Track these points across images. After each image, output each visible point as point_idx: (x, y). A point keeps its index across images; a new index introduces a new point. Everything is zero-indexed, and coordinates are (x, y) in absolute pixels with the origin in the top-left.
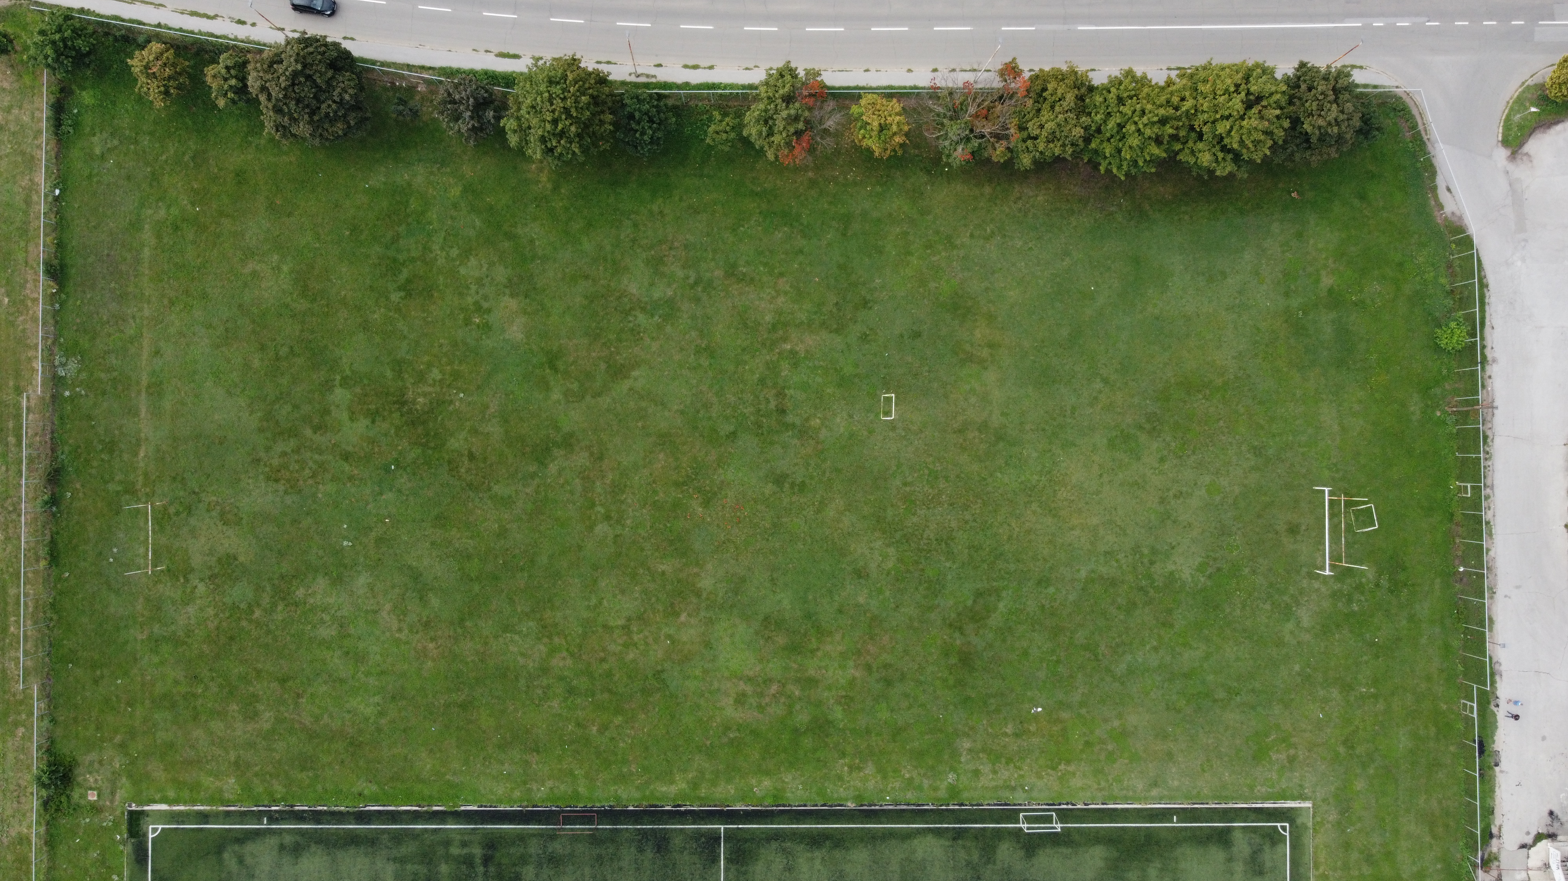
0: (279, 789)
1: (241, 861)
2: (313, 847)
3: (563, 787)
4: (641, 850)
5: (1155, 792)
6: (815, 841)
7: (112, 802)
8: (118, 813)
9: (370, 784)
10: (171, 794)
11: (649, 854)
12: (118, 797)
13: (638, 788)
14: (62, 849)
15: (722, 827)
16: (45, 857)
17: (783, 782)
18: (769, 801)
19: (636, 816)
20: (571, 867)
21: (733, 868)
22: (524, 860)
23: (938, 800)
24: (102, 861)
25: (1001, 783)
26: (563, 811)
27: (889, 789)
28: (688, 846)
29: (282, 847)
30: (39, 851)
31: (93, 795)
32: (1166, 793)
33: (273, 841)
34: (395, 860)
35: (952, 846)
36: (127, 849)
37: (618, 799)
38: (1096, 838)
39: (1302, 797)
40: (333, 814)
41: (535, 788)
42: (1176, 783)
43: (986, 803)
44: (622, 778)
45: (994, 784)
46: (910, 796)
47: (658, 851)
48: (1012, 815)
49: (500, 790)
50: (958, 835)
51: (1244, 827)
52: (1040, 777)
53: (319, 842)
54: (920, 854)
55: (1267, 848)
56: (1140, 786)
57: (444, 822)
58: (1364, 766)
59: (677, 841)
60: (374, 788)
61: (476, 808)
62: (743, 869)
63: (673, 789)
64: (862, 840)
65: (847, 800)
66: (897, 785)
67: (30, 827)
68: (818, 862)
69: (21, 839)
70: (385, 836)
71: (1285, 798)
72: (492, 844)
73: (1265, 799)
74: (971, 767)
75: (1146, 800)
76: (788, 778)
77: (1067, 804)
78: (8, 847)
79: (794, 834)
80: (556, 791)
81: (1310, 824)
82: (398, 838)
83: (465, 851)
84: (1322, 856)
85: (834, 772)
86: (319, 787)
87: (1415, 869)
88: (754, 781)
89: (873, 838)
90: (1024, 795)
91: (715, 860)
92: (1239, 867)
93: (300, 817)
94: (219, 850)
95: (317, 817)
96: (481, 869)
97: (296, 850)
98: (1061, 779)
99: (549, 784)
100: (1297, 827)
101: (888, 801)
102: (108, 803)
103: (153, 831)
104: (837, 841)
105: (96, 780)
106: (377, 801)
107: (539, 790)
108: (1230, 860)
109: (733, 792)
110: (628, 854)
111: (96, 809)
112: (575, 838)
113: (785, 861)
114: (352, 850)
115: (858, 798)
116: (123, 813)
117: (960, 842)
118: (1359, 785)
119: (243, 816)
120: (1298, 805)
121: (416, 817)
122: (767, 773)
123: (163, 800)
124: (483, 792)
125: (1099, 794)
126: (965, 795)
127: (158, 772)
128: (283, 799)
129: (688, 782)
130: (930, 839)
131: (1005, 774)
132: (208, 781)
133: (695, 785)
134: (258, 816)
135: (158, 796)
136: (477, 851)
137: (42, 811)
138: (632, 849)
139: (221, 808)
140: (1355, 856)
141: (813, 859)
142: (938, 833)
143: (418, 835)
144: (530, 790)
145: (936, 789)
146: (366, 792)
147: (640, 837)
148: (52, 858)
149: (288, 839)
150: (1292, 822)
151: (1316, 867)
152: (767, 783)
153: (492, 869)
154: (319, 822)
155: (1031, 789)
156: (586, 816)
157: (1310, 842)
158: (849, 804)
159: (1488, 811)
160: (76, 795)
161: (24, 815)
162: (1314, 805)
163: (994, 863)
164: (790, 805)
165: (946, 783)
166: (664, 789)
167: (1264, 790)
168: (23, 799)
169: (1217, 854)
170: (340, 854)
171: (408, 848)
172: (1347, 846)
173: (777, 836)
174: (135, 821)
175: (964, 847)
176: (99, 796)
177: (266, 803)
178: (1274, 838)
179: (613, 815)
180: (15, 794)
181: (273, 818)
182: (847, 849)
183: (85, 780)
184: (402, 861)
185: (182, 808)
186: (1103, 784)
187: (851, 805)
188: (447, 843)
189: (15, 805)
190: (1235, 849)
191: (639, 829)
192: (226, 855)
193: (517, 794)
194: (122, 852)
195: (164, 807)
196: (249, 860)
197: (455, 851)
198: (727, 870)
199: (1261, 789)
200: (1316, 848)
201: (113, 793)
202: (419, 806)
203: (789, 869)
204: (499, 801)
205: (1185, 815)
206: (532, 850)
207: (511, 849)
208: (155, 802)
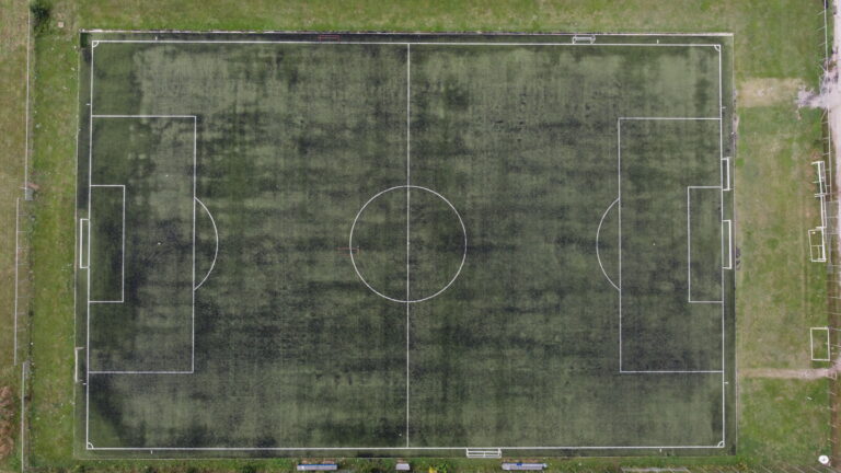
0: (164, 21)
1: (143, 60)
2: (183, 53)
3: (321, 21)
4: (364, 56)
5: (646, 27)
6: (460, 51)
7: (71, 28)
8: (75, 34)
9: (214, 19)
10: (104, 24)
11: (368, 57)
12: (75, 25)
13: (362, 22)
14: (44, 54)
15: (409, 44)
16: (34, 59)
17: (442, 19)
18: (435, 29)
19: (361, 37)
20: (325, 65)
21: (415, 66)
22: (299, 60)
23: (527, 30)
24: (66, 60)
25: (562, 21)
26: (321, 34)
27: (500, 24)
28: (389, 54)
29: (166, 53)
30: (31, 52)
31: (61, 24)
32: (653, 27)
33: (161, 49)
34: (228, 60)
35: (535, 55)
36: (80, 54)
37: (352, 28)
38: (615, 51)
39: (728, 31)
40: (194, 35)
41: (305, 21)
42: (658, 22)
43: (554, 32)
44: (353, 17)
45: (558, 21)
46: (512, 28)
47: (373, 56)
48: (568, 38)
49: (287, 22)
50: (538, 49)
51: (696, 47)
52: (583, 18)
53: (186, 50)
54: (517, 60)
55: (709, 58)
56: (638, 23)
57: (255, 40)
58: (762, 14)
59: (384, 51)
60: (217, 21)
61: (273, 32)
62: (420, 67)
63: (382, 23)
64: (485, 51)
65: (477, 30)
66: (505, 21)
67: (26, 42)
68: (461, 63)
69: (21, 48)
70: (223, 47)
71: (718, 31)
72: (281, 52)
73: (707, 31)
74: (545, 12)
75: (642, 31)
76: (445, 17)
77: (599, 33)
78: (14, 53)
79: (448, 47)
80: (317, 23)
81: (732, 46)
82: (230, 48)
83: (268, 55)
84: (739, 63)
85: (470, 15)
86: (186, 20)
87: (790, 70)
88: (426, 19)
89: (492, 50)
90: (575, 28)
91: (405, 61)
92: (693, 69)
93: (175, 36)
94: (131, 54)
95: (185, 36)
96: (275, 65)
97: (174, 55)
98: (595, 19)
99: (313, 19)
100: (725, 47)
101: (500, 30)
102: (69, 29)
103: (94, 43)
104: (473, 52)
105: (63, 16)
106: (218, 28)
107: (307, 22)
108: (688, 64)
109: (414, 24)
110: (357, 57)
111: (62, 32)
112: (327, 47)
113: (443, 62)
114: (204, 54)
115: (483, 29)
116: (77, 33)
117: (539, 53)
118: (759, 24)
119: (144, 36)
120: (725, 35)
121: (240, 37)
122: (433, 15)
123: (101, 27)
124: (277, 23)
125: (616, 28)
126: (542, 28)
127: (98, 13)
128: (166, 27)
129: (390, 19)
130: (523, 51)
131: (565, 16)
132: (125, 17)
133: (393, 20)
134: (152, 36)
135: (97, 25)
136: (274, 56)
137: (33, 32)
138: (359, 55)
139: (132, 32)
140: (757, 63)
141: (458, 61)
142: (528, 48)
143: (241, 47)
144: (303, 23)
145: (526, 24)
146: (212, 23)
147: (363, 49)
148: (38, 59)
149: (169, 49)
150: (722, 44)
151: (736, 68)
152: (433, 20)
153: (282, 65)
154: (186, 39)
155: (578, 25)
156: (334, 36)
157: (732, 56)
159: (831, 39)
160: (52, 25)
161: (23, 35)
162: (734, 35)
163: (558, 65)
164: (446, 32)
165: (531, 21)
166: (376, 22)
168: (22, 26)
169: (681, 61)
170: (197, 57)
171: (236, 54)
172: (753, 57)
173: (439, 49)
174: (84, 38)
175: (541, 56)
176: (64, 25)
177: (157, 29)
178: (713, 52)
179: (349, 36)
180: (18, 23)
181: (161, 37)
182: (478, 56)
183: (57, 16)
184: (231, 61)
185: (111, 31)
186: (618, 22)
187: (479, 32)
188: (257, 51)
189: (18, 30)
190: (691, 59)
191: (363, 44)
192: (135, 57)
193: (295, 25)
194: (77, 55)
195: (100, 31)
196: (147, 59)
197: (261, 55)
198: (411, 67)
199: (705, 26)
200: (736, 58)
201: (72, 23)
202: (242, 31)
203: (445, 67)
204: (286, 29)
205: (664, 39)
206: (304, 55)
207: (293, 55)
208: (95, 28)
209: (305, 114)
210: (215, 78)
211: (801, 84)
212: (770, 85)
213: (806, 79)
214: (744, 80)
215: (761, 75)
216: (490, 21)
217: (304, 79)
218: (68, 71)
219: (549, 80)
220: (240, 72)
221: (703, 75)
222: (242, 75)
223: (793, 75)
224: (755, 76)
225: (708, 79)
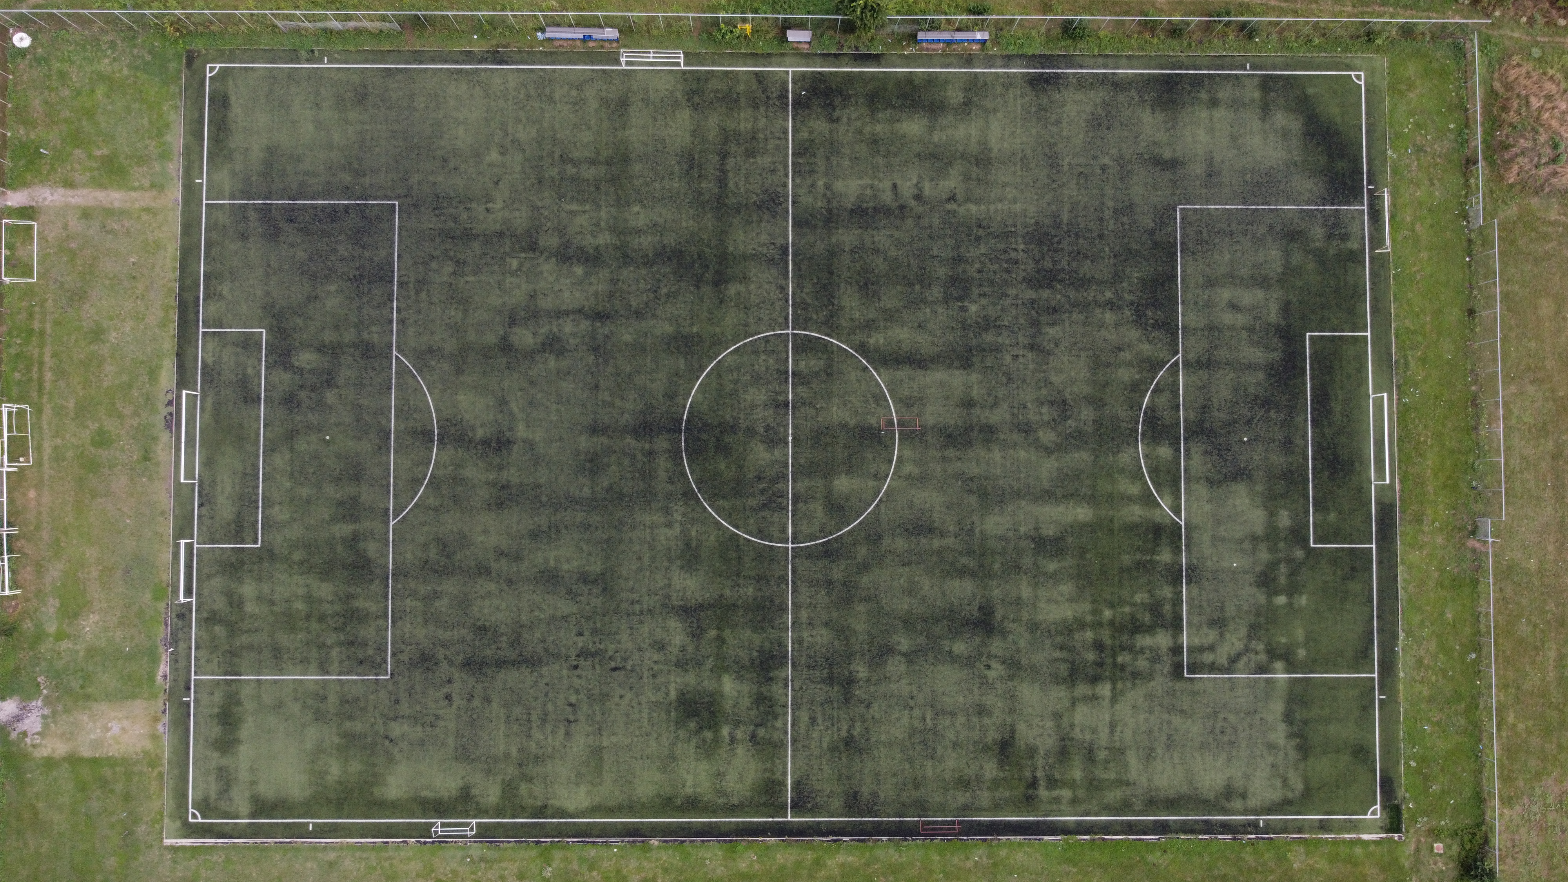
0: (1248, 857)
1: (1285, 782)
2: (1211, 796)
3: (956, 860)
4: (874, 795)
5: (332, 856)
6: (692, 805)
7: (1419, 841)
8: (1412, 830)
9: (1155, 861)
10: (1358, 850)
11: (865, 790)
12: (1413, 847)
13: (877, 860)
14: (1467, 792)
15: (789, 819)
16: (1485, 784)
17: (726, 867)
18: (740, 847)
19: (879, 830)
20: (947, 777)
21: (778, 776)
22: (996, 783)
23: (563, 848)
24: (1427, 781)
25: (496, 866)
26: (955, 835)
27: (614, 859)
28: (826, 799)
29: (1244, 796)
30: (1491, 794)
31: (1438, 849)
32: (320, 855)
33: (1252, 802)
34: (1128, 784)
35: (548, 799)
36: (1401, 792)
37: (898, 848)
38: (393, 807)
39: (175, 849)
40: (1192, 831)
41: (985, 859)
42: (309, 865)
43: (511, 845)
44: (894, 869)
45: (503, 865)
46: (592, 852)
47: (856, 793)
48: (484, 832)
49: (1020, 856)
50: (541, 811)
51: (237, 818)
52: (453, 871)
53: (1206, 802)
54: (583, 790)
55: (213, 796)
56: (347, 863)
57: (1079, 823)
59: (837, 803)
60: (1150, 858)
61: (1045, 838)
62: (768, 774)
63: (841, 858)
64: (643, 805)
65: (659, 847)
66: (606, 864)
67: (1501, 815)
68: (689, 783)
69: (1509, 803)
70: (1137, 808)
71: (193, 849)
72: (1029, 801)
73: (214, 848)
75: (341, 848)
76: (720, 871)
77: (425, 843)
78: (1523, 794)
79: (714, 813)
80: (962, 857)
81: (166, 820)
82: (1125, 807)
83: (1055, 793)
84: (154, 786)
85: (673, 876)
86: (1207, 859)
87: (55, 773)
88: (757, 866)
89: (630, 809)
90: (471, 852)
91: (797, 785)
92: (244, 775)
93: (1226, 828)
94: (1308, 792)
95: (1209, 828)
96: (1039, 774)
97: (1229, 793)
98: (432, 870)
99: (969, 864)
100: (181, 818)
101: (616, 847)
102: (1423, 840)
103: (1375, 813)
104: (667, 804)
105: (1435, 864)
106: (1147, 843)
107: (980, 858)
108: (253, 783)
109: (779, 856)
110: (887, 791)
111: (1435, 834)
112: (942, 809)
113: (724, 783)
114: (1172, 793)
115: (647, 848)
116: (1407, 832)
117: (539, 803)
118: (112, 862)
119: (1284, 828)
120: (179, 841)
121: (1107, 828)
122: (742, 875)
123: (1367, 843)
124: (1038, 855)
125: (391, 853)
126: (534, 853)
127: (1372, 873)
128: (1243, 846)
129: (825, 865)
130: (571, 806)
131: (491, 875)
132: (1322, 864)
133: (818, 863)
134: (1269, 828)
135: (1372, 847)
136: (1043, 793)
137: (1490, 835)
138: (882, 796)
139: (1307, 836)
140: (119, 787)
141: (695, 786)
142: (562, 813)
143: (1104, 809)
144: (990, 857)
145: (565, 859)
146: (1159, 854)
147: (875, 808)
148: (1478, 784)
149: (1238, 804)
150: (186, 824)
151: (161, 775)
152: (743, 866)
153: (1028, 774)
154: (1206, 822)
155: (464, 858)
156: (930, 831)
157: (167, 800)
158: (656, 843)
160: (1456, 848)
161: (1508, 828)
162: (162, 841)
163: (503, 780)
164: (719, 841)
165: (554, 865)
166: (850, 859)
167: (215, 858)
168: (1509, 844)
169: (266, 790)
170: (1185, 789)
171: (1114, 795)
172: (127, 797)
173: (732, 810)
174: (1394, 823)
175: (535, 798)
176: (1432, 847)
177: (1261, 842)
178: (205, 807)
179: (902, 832)
180: (1517, 850)
181: (1254, 825)
182: (659, 796)
183: (1446, 864)
184: (1121, 783)
185: (1346, 836)
186: (386, 864)
187: (654, 842)
188: (1074, 801)
189: (1517, 837)
190: (247, 794)
191: (876, 816)
192: (1300, 786)
193: (1003, 853)
194: (1407, 791)
195: (1365, 837)
196: (1278, 783)
197: (1066, 793)
198: (785, 773)
199: (218, 858)
200: (160, 796)
201: (1417, 850)
202: (1104, 839)
203: (719, 775)
204: (1020, 845)
205: (299, 832)
206: (986, 794)
207: (1007, 794)
208: (1375, 842)
209: (984, 682)
210: (1152, 749)
211: (34, 746)
212: (97, 744)
213: (26, 756)
214: (146, 753)
215: (111, 762)
216: (633, 864)
217: (986, 748)
218: (1423, 760)
219: (521, 750)
220: (1107, 761)
221: (224, 762)
222: (1102, 755)
223: (50, 763)
224: (124, 761)
225: (216, 755)
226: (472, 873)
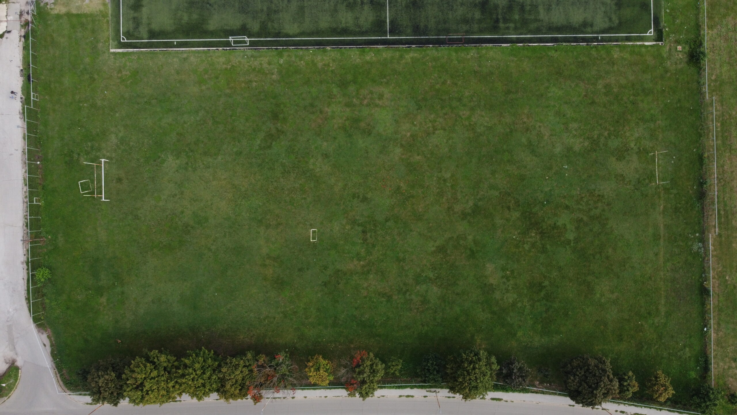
0: (594, 52)
1: (610, 19)
2: (577, 25)
3: (463, 55)
4: (426, 26)
5: (185, 55)
6: (345, 31)
7: (671, 45)
8: (667, 41)
9: (552, 55)
10: (643, 50)
11: (422, 25)
12: (668, 48)
13: (428, 55)
14: (693, 23)
15: (388, 37)
16: (700, 19)
17: (360, 59)
18: (367, 50)
19: (428, 42)
20: (458, 18)
21: (383, 19)
22: (480, 21)
23: (287, 51)
24: (674, 18)
25: (258, 59)
26: (462, 44)
27: (311, 56)
28: (404, 28)
29: (592, 26)
30: (703, 24)
31: (679, 48)
32: (180, 55)
33: (595, 28)
34: (539, 21)
35: (281, 29)
36: (662, 24)
37: (437, 50)
38: (212, 34)
39: (115, 54)
41: (476, 55)
42: (175, 60)
43: (265, 50)
44: (435, 59)
45: (262, 59)
46: (301, 53)
47: (418, 26)
48: (253, 44)
50: (278, 35)
51: (143, 39)
52: (240, 62)
53: (575, 28)
54: (296, 26)
55: (131, 30)
56: (192, 58)
57: (517, 38)
58: (85, 69)
59: (409, 31)
60: (550, 54)
61: (503, 45)
62: (378, 18)
63: (411, 55)
64: (323, 32)
65: (330, 50)
66: (307, 58)
67: (708, 33)
68: (343, 22)
69: (711, 28)
70: (544, 32)
71: (123, 53)
72: (495, 29)
73: (133, 53)
74: (272, 67)
75: (189, 52)
76: (358, 60)
77: (226, 50)
78: (718, 24)
79: (355, 35)
80: (466, 53)
81: (111, 41)
82: (538, 31)
83: (507, 25)
84: (105, 26)
85: (337, 63)
86: (575, 53)
87: (61, 21)
88: (374, 59)
90: (247, 53)
91: (391, 22)
92: (144, 21)
93: (584, 40)
94: (620, 23)
95: (576, 40)
96: (499, 17)
97: (585, 24)
98: (230, 62)
99: (469, 57)
100: (117, 40)
101: (311, 50)
102: (672, 45)
103: (651, 32)
104: (334, 31)
105: (678, 55)
106: (549, 47)
107: (474, 54)
108: (149, 24)
109: (384, 54)
110: (432, 24)
111: (678, 42)
112: (456, 32)
113: (359, 22)
115: (325, 51)
116: (665, 40)
117: (277, 31)
118: (87, 60)
119: (610, 40)
120: (117, 50)
121: (530, 40)
122: (368, 63)
123: (648, 46)
124: (499, 53)
125: (211, 54)
126: (275, 53)
127: (649, 59)
128: (592, 48)
129: (405, 58)
130: (291, 32)
131: (256, 63)
132: (627, 56)
133: (401, 57)
134: (603, 40)
135: (650, 48)
136: (501, 25)
137: (702, 41)
138: (430, 27)
139: (620, 43)
140: (90, 27)
141: (346, 23)
142: (287, 36)
143: (529, 32)
144: (478, 53)
145: (289, 56)
146: (553, 52)
147: (427, 32)
148: (697, 19)
149: (589, 29)
150: (120, 42)
151: (108, 22)
152: (368, 58)
153: (494, 16)
154: (575, 37)
155: (244, 56)
156: (452, 42)
157: (111, 32)
158: (329, 49)
159: (25, 48)
160: (687, 48)
161: (711, 39)
162: (109, 50)
163: (260, 21)
164: (357, 48)
165: (284, 59)
166: (416, 55)
167: (133, 57)
168: (711, 46)
169: (155, 27)
170: (565, 23)
171: (533, 26)
172: (93, 31)
173: (362, 34)
174: (659, 37)
175: (275, 29)
176: (677, 48)
177: (599, 46)
178: (128, 35)
179: (439, 42)
180: (715, 49)
181: (596, 39)
182: (330, 28)
183: (683, 55)
184: (536, 20)
185: (638, 43)
186: (210, 59)
187: (328, 48)
188: (516, 29)
189: (715, 43)
190: (146, 29)
191: (427, 36)
192: (617, 22)
193: (484, 52)
194: (665, 23)
195: (646, 44)
196: (607, 20)
197: (512, 25)
198: (386, 18)
200: (108, 30)
201: (670, 49)
202: (529, 45)
203: (357, 18)
204: (491, 48)
205: (171, 45)
206: (476, 26)
207: (486, 26)
208: (651, 46)
210: (550, 6)
211: (51, 9)
212: (78, 8)
213: (48, 14)
214: (101, 11)
215: (86, 15)
216: (319, 58)
217: (475, 5)
218: (672, 9)
219: (268, 8)
220: (530, 11)
221: (136, 15)
222: (528, 8)
223: (58, 17)
224: (91, 15)
225: (132, 12)
226: (248, 62)
